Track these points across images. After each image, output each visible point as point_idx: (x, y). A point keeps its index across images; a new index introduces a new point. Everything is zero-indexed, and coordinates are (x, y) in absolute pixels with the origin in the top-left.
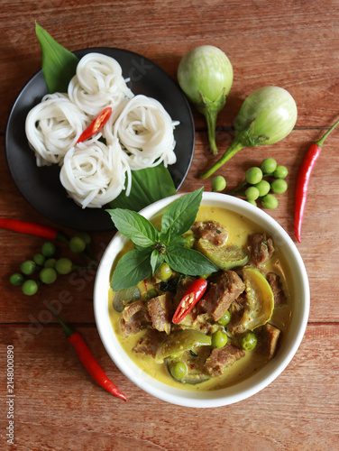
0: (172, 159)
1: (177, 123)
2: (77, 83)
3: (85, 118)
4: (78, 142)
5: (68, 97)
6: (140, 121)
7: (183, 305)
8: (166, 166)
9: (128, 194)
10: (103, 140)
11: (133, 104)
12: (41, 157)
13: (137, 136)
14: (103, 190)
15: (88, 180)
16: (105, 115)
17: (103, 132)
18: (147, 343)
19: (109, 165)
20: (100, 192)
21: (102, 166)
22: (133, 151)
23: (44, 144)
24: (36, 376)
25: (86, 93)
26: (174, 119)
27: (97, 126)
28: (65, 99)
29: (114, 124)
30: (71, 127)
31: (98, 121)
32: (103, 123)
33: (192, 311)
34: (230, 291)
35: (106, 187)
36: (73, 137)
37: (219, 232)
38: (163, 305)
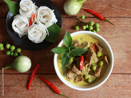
0: (56, 21)
1: (54, 10)
2: (21, 10)
3: (28, 19)
4: (29, 26)
5: (21, 15)
6: (44, 14)
7: (81, 65)
8: (55, 23)
9: (48, 35)
10: (35, 23)
11: (40, 10)
12: (20, 34)
13: (44, 18)
14: (41, 37)
15: (36, 36)
16: (33, 16)
17: (34, 21)
19: (40, 29)
20: (41, 38)
21: (39, 30)
22: (45, 23)
23: (20, 31)
24: (22, 88)
25: (25, 12)
26: (52, 9)
27: (32, 20)
28: (20, 16)
29: (37, 17)
30: (25, 23)
31: (32, 19)
32: (34, 19)
34: (92, 56)
35: (42, 35)
36: (27, 25)
37: (78, 42)
38: (76, 68)
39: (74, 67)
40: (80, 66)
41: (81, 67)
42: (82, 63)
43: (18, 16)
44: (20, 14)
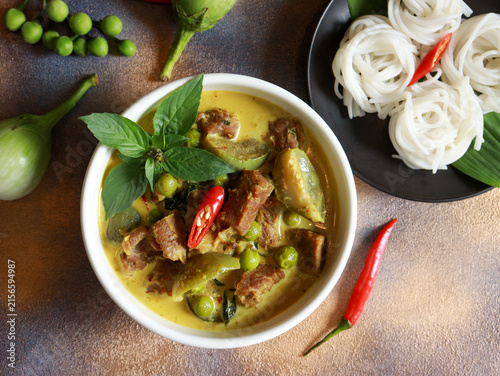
3: (413, 49)
4: (412, 83)
5: (389, 22)
7: (199, 222)
11: (483, 27)
14: (453, 146)
17: (442, 67)
18: (159, 279)
19: (461, 112)
20: (447, 149)
32: (441, 55)
33: (210, 229)
34: (254, 195)
37: (228, 123)
38: (172, 227)
39: (169, 219)
40: (193, 228)
41: (196, 231)
42: (208, 216)
43: (377, 23)
44: (386, 15)
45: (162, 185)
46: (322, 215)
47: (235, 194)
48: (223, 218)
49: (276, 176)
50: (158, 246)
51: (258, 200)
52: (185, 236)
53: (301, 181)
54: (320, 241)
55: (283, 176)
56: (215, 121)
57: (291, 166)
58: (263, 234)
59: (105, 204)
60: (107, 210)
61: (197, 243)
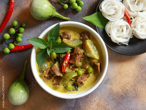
33: (68, 66)
45: (52, 55)
46: (98, 57)
47: (73, 55)
48: (71, 62)
49: (84, 48)
50: (54, 72)
51: (80, 56)
52: (61, 68)
53: (91, 49)
54: (99, 64)
55: (86, 48)
56: (65, 35)
57: (88, 45)
58: (83, 65)
59: (37, 63)
60: (38, 64)
61: (65, 70)
